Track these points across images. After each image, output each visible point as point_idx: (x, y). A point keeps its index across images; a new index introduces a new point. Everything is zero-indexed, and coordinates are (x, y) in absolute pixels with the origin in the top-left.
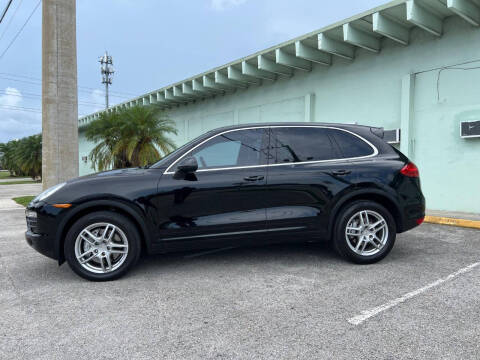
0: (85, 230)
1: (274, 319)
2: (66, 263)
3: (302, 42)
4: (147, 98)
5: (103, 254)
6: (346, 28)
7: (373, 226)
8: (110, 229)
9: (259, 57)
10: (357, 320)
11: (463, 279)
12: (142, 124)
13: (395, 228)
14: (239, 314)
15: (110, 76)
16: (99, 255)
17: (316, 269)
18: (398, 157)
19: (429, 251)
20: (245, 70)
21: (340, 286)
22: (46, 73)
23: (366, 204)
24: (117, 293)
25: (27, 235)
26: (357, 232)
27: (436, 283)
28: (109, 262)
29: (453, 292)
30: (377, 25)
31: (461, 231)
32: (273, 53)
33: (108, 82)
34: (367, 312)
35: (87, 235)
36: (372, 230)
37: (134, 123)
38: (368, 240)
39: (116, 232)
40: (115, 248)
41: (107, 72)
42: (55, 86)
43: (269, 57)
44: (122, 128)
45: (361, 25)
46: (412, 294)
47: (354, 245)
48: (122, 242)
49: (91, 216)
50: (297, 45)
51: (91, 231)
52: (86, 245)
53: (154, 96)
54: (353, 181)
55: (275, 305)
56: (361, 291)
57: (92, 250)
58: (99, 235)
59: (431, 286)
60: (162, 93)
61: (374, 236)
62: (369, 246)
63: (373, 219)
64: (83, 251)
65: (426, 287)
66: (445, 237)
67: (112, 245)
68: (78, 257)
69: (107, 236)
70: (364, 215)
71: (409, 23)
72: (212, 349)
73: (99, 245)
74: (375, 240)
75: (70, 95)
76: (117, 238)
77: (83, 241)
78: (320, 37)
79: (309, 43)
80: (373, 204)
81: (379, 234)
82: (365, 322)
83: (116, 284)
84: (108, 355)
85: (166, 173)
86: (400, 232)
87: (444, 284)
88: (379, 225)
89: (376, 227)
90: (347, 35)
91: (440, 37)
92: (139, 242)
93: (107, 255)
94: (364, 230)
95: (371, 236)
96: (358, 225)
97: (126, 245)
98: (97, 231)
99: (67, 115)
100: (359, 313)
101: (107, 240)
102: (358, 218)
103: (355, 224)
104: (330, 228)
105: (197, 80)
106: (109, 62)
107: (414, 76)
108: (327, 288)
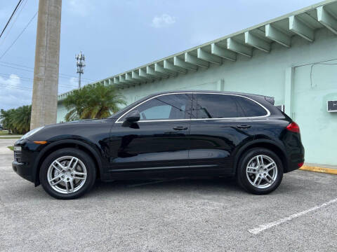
0: (56, 161)
1: (193, 228)
2: (40, 185)
3: (216, 44)
4: (107, 81)
5: (68, 179)
6: (247, 35)
7: (266, 166)
8: (74, 161)
9: (186, 54)
10: (256, 231)
11: (334, 207)
12: (103, 97)
13: (282, 169)
14: (167, 225)
15: (83, 68)
16: (65, 180)
17: (224, 197)
18: (284, 117)
19: (307, 188)
20: (176, 62)
21: (243, 208)
22: (38, 60)
23: (261, 150)
24: (77, 207)
25: (13, 164)
26: (254, 170)
27: (313, 209)
28: (72, 186)
29: (327, 215)
30: (268, 32)
31: (329, 177)
32: (195, 51)
33: (81, 72)
34: (263, 226)
35: (57, 165)
36: (265, 170)
37: (97, 97)
38: (263, 177)
39: (78, 164)
40: (76, 175)
41: (80, 66)
42: (43, 69)
43: (193, 54)
44: (89, 100)
45: (257, 33)
46: (296, 215)
47: (253, 180)
48: (82, 171)
49: (61, 151)
50: (213, 46)
51: (60, 162)
52: (56, 172)
53: (112, 80)
54: (252, 134)
55: (194, 219)
56: (258, 212)
57: (60, 176)
58: (66, 165)
59: (310, 210)
60: (118, 78)
61: (267, 174)
62: (263, 182)
63: (266, 162)
64: (53, 177)
65: (306, 211)
66: (317, 179)
67: (75, 172)
68: (49, 181)
69: (71, 166)
70: (260, 158)
71: (291, 31)
72: (145, 247)
73: (65, 172)
74: (267, 177)
75: (54, 75)
76: (79, 168)
77: (54, 169)
78: (229, 40)
79: (221, 45)
80: (266, 151)
81: (271, 173)
82: (262, 232)
83: (76, 202)
84: (66, 248)
85: (116, 122)
86: (286, 172)
87: (319, 209)
88: (271, 166)
89: (269, 168)
90: (247, 39)
91: (313, 42)
92: (95, 172)
93: (71, 180)
94: (260, 169)
95: (265, 174)
96: (255, 166)
97: (85, 174)
98: (65, 162)
99: (50, 89)
100: (257, 226)
101: (71, 169)
102: (255, 160)
103: (253, 164)
104: (235, 167)
105: (142, 69)
106: (83, 58)
107: (294, 69)
108: (233, 209)
